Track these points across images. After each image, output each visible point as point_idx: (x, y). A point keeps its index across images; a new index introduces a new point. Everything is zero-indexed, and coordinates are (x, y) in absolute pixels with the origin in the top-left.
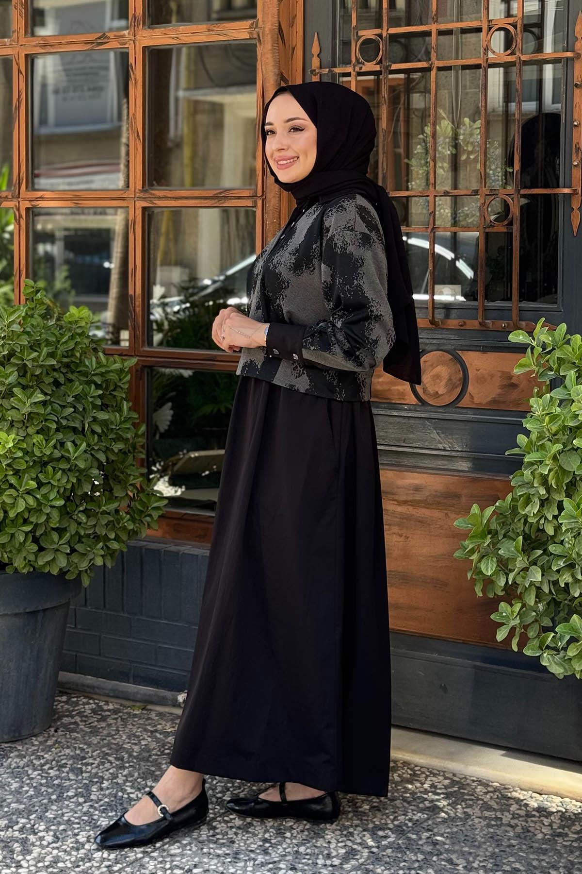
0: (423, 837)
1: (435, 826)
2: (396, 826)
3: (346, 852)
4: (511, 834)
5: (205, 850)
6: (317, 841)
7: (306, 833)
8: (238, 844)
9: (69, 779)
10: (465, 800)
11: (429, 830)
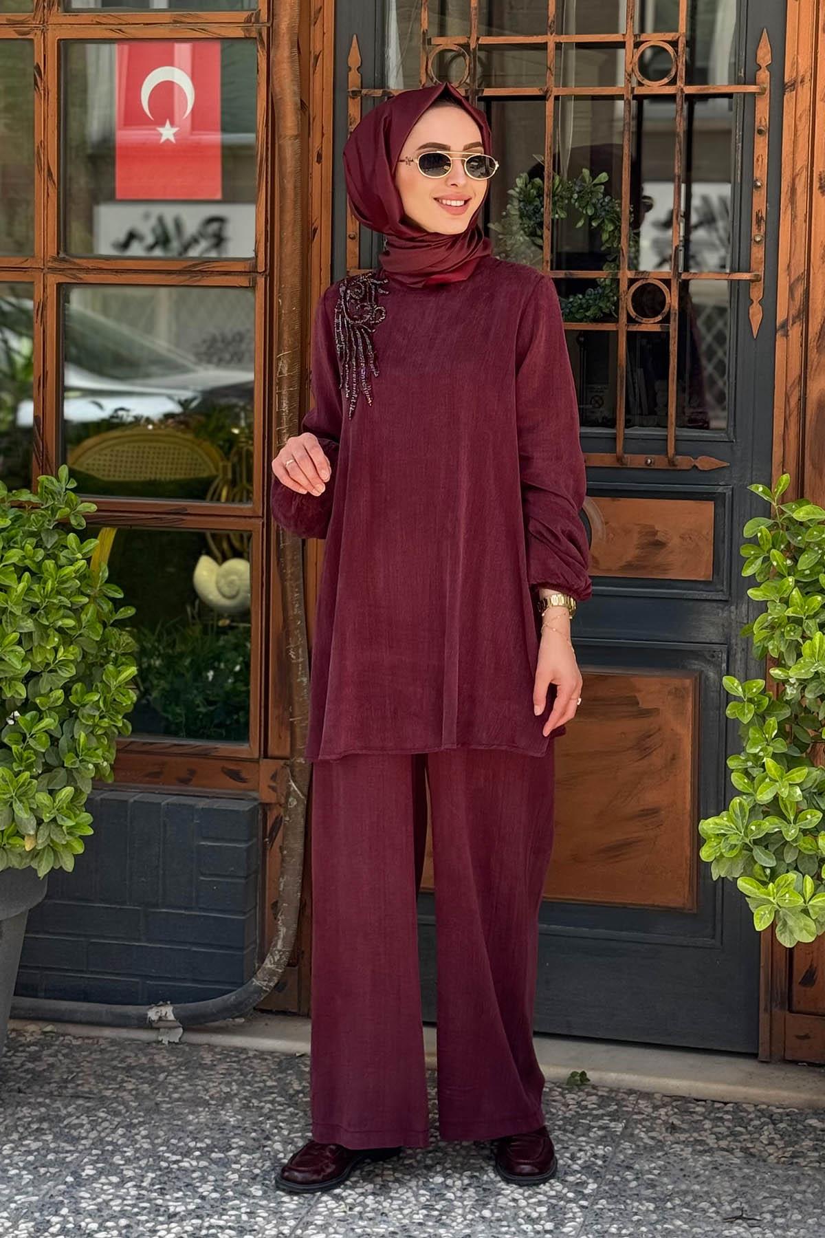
0: (629, 1177)
1: (632, 1161)
2: (583, 1168)
3: (548, 1211)
4: (738, 1161)
5: (359, 1231)
6: (496, 1201)
7: (472, 1191)
8: (394, 1216)
9: (67, 1152)
10: (640, 1121)
11: (629, 1168)
